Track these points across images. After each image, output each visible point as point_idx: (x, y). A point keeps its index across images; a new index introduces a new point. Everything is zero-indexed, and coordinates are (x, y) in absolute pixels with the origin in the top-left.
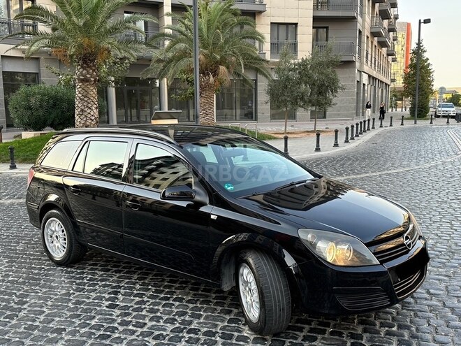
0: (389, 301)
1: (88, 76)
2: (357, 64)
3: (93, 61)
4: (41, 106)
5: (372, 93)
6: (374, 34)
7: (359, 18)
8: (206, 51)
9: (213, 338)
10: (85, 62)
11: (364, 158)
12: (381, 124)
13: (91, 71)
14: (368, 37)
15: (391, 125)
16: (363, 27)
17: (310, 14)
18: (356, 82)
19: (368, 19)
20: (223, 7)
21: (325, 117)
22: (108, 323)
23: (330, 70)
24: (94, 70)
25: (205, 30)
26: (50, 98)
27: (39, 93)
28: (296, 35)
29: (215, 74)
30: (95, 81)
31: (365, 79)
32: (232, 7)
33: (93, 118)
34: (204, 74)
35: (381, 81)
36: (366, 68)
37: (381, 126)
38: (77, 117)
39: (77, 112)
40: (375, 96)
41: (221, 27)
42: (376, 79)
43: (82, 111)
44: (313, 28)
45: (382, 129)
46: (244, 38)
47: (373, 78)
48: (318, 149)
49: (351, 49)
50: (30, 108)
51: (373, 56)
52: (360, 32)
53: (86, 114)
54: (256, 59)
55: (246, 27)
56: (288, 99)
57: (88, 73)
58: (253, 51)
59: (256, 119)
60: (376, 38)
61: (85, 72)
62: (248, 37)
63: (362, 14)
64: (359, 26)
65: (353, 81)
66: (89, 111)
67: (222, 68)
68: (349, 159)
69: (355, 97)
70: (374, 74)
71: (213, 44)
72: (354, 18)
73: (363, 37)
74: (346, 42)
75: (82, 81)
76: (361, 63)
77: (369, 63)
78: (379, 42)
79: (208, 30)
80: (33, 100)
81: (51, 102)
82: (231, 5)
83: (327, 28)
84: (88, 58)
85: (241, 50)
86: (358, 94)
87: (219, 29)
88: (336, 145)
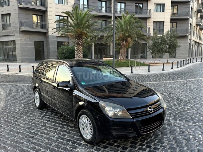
0: (137, 135)
1: (79, 42)
2: (189, 37)
3: (81, 37)
4: (67, 53)
5: (197, 48)
6: (197, 25)
7: (190, 19)
8: (123, 33)
9: (68, 143)
10: (79, 38)
11: (181, 74)
12: (197, 61)
13: (80, 41)
14: (194, 26)
15: (201, 61)
16: (192, 23)
17: (170, 18)
18: (188, 44)
19: (195, 19)
20: (130, 16)
21: (175, 58)
22: (37, 132)
23: (174, 39)
24: (81, 41)
25: (123, 25)
26: (70, 50)
27: (67, 49)
28: (163, 26)
29: (126, 41)
30: (82, 44)
31: (193, 43)
32: (134, 16)
33: (80, 57)
34: (122, 41)
35: (201, 44)
36: (193, 39)
37: (197, 62)
38: (75, 57)
39: (75, 55)
40: (198, 49)
41: (129, 24)
42: (199, 43)
43: (77, 55)
44: (171, 23)
45: (197, 63)
46: (138, 27)
47: (197, 42)
48: (163, 70)
49: (186, 31)
50: (64, 54)
51: (197, 33)
52: (191, 24)
53: (78, 56)
54: (142, 35)
55: (139, 24)
56: (156, 50)
57: (79, 41)
58: (141, 32)
59: (146, 58)
60: (199, 27)
61: (78, 41)
62: (139, 27)
63: (192, 17)
64: (190, 22)
65: (187, 43)
66: (79, 55)
67: (129, 39)
68: (175, 74)
69: (188, 50)
70: (198, 41)
71: (126, 30)
72: (188, 19)
73: (192, 26)
74: (184, 28)
75: (77, 44)
76: (191, 37)
77: (195, 36)
78: (200, 28)
79: (124, 25)
80: (64, 51)
81: (71, 51)
82: (134, 15)
83: (177, 23)
84: (79, 36)
85: (136, 32)
86: (189, 48)
87: (128, 24)
88: (172, 68)
